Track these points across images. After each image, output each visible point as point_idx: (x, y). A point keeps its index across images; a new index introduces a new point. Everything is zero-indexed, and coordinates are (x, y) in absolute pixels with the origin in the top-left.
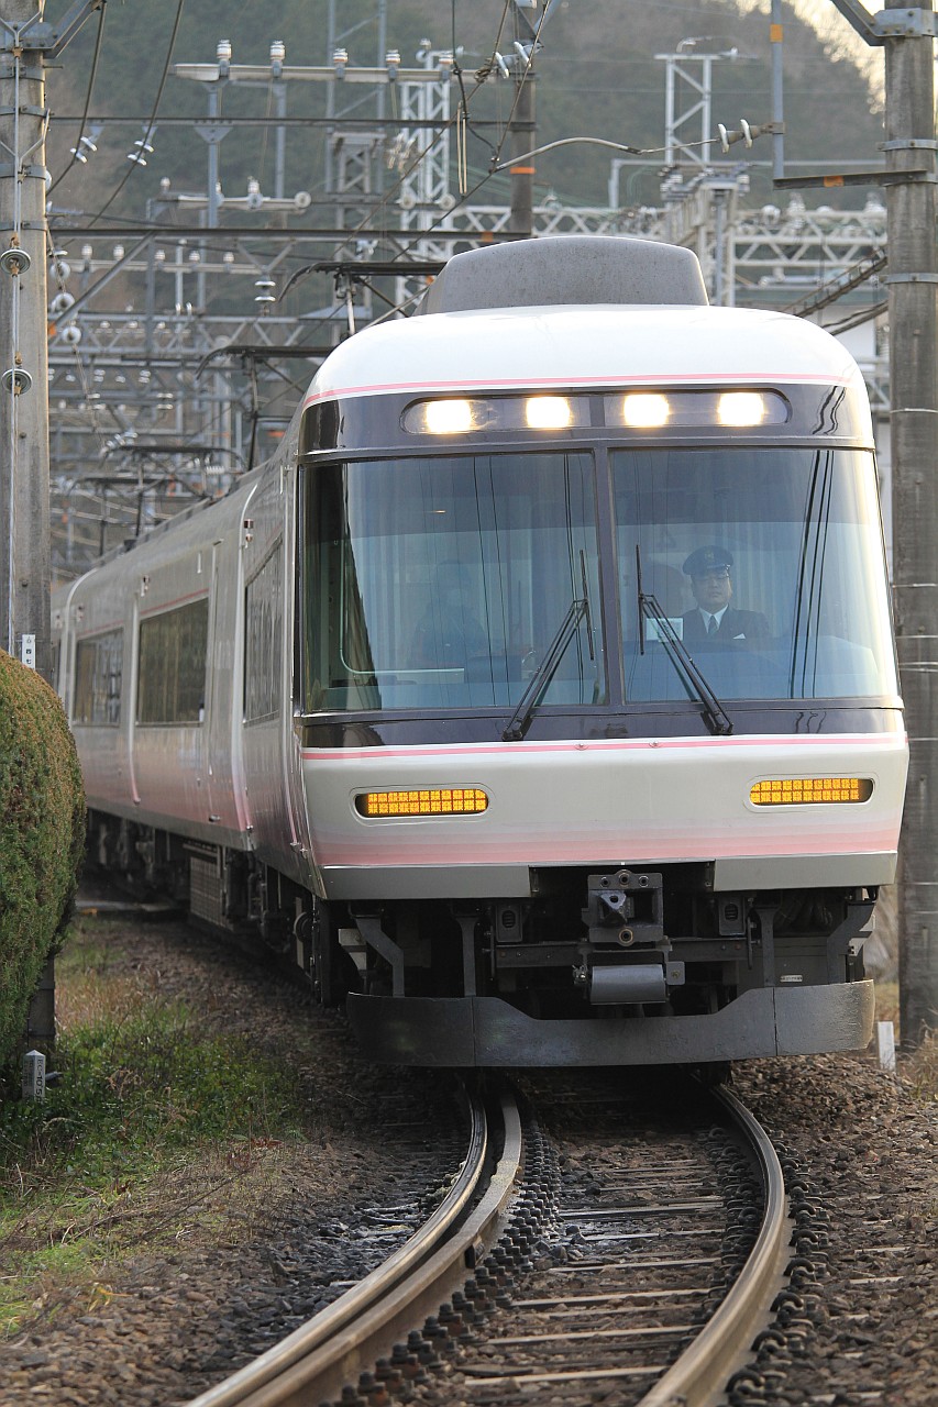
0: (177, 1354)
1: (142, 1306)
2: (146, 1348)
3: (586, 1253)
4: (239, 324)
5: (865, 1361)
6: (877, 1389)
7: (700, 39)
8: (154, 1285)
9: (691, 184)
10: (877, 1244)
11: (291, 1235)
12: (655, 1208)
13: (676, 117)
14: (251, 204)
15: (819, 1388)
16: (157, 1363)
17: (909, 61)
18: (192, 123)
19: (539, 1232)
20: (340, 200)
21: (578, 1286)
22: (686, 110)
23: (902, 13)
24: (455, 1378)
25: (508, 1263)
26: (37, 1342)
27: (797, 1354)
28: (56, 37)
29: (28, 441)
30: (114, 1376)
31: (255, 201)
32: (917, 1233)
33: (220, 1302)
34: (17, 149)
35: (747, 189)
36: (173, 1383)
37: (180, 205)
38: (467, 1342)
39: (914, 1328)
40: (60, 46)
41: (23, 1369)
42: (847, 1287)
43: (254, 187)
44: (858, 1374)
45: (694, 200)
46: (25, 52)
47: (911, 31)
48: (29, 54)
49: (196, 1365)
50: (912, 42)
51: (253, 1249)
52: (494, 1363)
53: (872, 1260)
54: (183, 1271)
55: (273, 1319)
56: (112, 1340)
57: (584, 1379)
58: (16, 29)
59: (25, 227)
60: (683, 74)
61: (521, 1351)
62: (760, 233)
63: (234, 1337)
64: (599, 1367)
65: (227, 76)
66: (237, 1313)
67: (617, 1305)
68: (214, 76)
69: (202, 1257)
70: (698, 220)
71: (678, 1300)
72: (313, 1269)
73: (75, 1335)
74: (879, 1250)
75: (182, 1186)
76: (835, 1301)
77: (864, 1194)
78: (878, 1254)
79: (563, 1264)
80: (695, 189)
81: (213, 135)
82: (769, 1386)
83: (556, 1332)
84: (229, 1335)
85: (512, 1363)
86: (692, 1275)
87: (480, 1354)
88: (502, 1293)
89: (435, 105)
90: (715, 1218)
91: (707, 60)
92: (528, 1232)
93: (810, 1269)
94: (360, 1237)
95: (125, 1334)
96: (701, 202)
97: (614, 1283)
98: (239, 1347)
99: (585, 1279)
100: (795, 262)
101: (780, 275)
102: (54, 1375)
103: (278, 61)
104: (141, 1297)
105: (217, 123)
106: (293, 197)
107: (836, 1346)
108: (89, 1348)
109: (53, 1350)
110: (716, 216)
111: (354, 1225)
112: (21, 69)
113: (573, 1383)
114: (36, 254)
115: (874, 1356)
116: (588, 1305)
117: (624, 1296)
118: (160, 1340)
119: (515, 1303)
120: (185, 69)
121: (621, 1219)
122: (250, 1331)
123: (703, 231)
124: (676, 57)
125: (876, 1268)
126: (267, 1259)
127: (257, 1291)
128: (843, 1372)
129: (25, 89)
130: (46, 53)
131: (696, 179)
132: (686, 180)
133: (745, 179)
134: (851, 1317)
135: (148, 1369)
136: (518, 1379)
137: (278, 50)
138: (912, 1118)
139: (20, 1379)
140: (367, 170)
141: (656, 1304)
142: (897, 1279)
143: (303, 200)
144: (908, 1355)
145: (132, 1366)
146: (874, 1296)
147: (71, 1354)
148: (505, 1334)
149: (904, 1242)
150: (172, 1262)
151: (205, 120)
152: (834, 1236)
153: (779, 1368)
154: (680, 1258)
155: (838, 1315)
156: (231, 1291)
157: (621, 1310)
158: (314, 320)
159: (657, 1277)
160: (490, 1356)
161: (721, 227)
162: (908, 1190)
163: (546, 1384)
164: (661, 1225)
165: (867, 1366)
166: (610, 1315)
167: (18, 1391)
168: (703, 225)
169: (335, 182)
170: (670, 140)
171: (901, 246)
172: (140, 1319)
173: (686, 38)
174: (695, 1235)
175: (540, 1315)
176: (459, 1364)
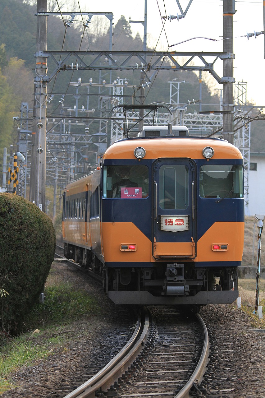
0: (83, 364)
1: (74, 353)
2: (77, 363)
3: (165, 342)
4: (79, 136)
5: (231, 370)
6: (235, 377)
7: (177, 78)
8: (76, 348)
9: (175, 109)
10: (227, 342)
11: (102, 337)
12: (178, 332)
13: (172, 95)
14: (82, 111)
15: (223, 376)
16: (79, 366)
17: (228, 88)
18: (73, 95)
19: (155, 337)
20: (101, 110)
21: (165, 350)
22: (174, 93)
23: (227, 78)
24: (144, 372)
25: (150, 345)
26: (54, 361)
27: (216, 368)
28: (49, 79)
29: (42, 163)
30: (71, 369)
31: (83, 110)
32: (236, 340)
33: (90, 352)
34: (41, 102)
35: (187, 110)
36: (84, 371)
37: (68, 111)
38: (144, 363)
39: (240, 363)
40: (50, 81)
41: (52, 367)
42: (223, 352)
43: (83, 107)
44: (230, 373)
45: (176, 112)
46: (43, 82)
47: (229, 81)
48: (44, 82)
49: (88, 367)
50: (229, 84)
51: (95, 340)
52: (151, 368)
53: (227, 346)
54: (81, 345)
55: (102, 356)
56: (70, 361)
57: (171, 372)
58: (41, 77)
59: (42, 118)
60: (173, 86)
61: (156, 365)
62: (188, 119)
63: (94, 360)
64: (174, 370)
65: (80, 85)
66: (94, 355)
67: (174, 355)
68: (77, 85)
69: (85, 342)
70: (176, 116)
71: (187, 354)
72: (108, 345)
73: (62, 359)
74: (228, 343)
75: (78, 325)
76: (222, 356)
77: (222, 330)
78: (228, 344)
79: (161, 345)
80: (176, 110)
81: (77, 97)
82: (212, 376)
83: (163, 361)
84: (93, 360)
85: (155, 368)
86: (189, 348)
87: (148, 366)
88: (150, 352)
89: (120, 90)
90: (192, 335)
91: (179, 83)
92: (153, 338)
93: (215, 348)
94: (116, 337)
95: (72, 359)
96: (177, 113)
97: (173, 350)
98: (96, 363)
99: (166, 348)
100: (195, 125)
101: (191, 128)
102: (59, 369)
103: (91, 82)
104: (73, 351)
105: (78, 95)
106: (91, 110)
107: (224, 366)
108: (65, 363)
109: (58, 363)
110: (180, 116)
111: (115, 334)
112: (42, 85)
113: (169, 373)
114: (44, 124)
115: (233, 369)
116: (168, 355)
117: (176, 353)
118: (79, 361)
119: (152, 354)
120: (72, 84)
121: (171, 334)
122: (98, 359)
123: (177, 119)
124: (172, 82)
125: (228, 348)
126: (99, 342)
127: (97, 350)
128: (227, 373)
129: (43, 90)
130: (47, 82)
131: (176, 108)
132: (174, 108)
133: (186, 108)
134: (226, 359)
135: (78, 368)
136: (157, 372)
137: (91, 80)
138: (230, 313)
139: (52, 369)
140: (107, 104)
141: (183, 355)
142: (233, 350)
143: (93, 110)
144: (240, 369)
145: (75, 367)
146: (230, 355)
147: (62, 364)
148: (152, 361)
149: (233, 342)
150: (78, 342)
151: (75, 94)
152: (218, 340)
153: (213, 372)
154: (186, 344)
155: (223, 359)
156: (92, 350)
157: (175, 356)
158: (95, 135)
159: (182, 349)
160: (150, 366)
161: (182, 118)
162: (231, 329)
163: (163, 373)
164: (180, 336)
165: (232, 371)
166: (173, 357)
167: (52, 372)
168: (178, 117)
169: (100, 106)
170: (171, 100)
171: (226, 126)
172: (75, 356)
173: (175, 78)
174: (188, 339)
175: (158, 357)
176: (144, 368)
